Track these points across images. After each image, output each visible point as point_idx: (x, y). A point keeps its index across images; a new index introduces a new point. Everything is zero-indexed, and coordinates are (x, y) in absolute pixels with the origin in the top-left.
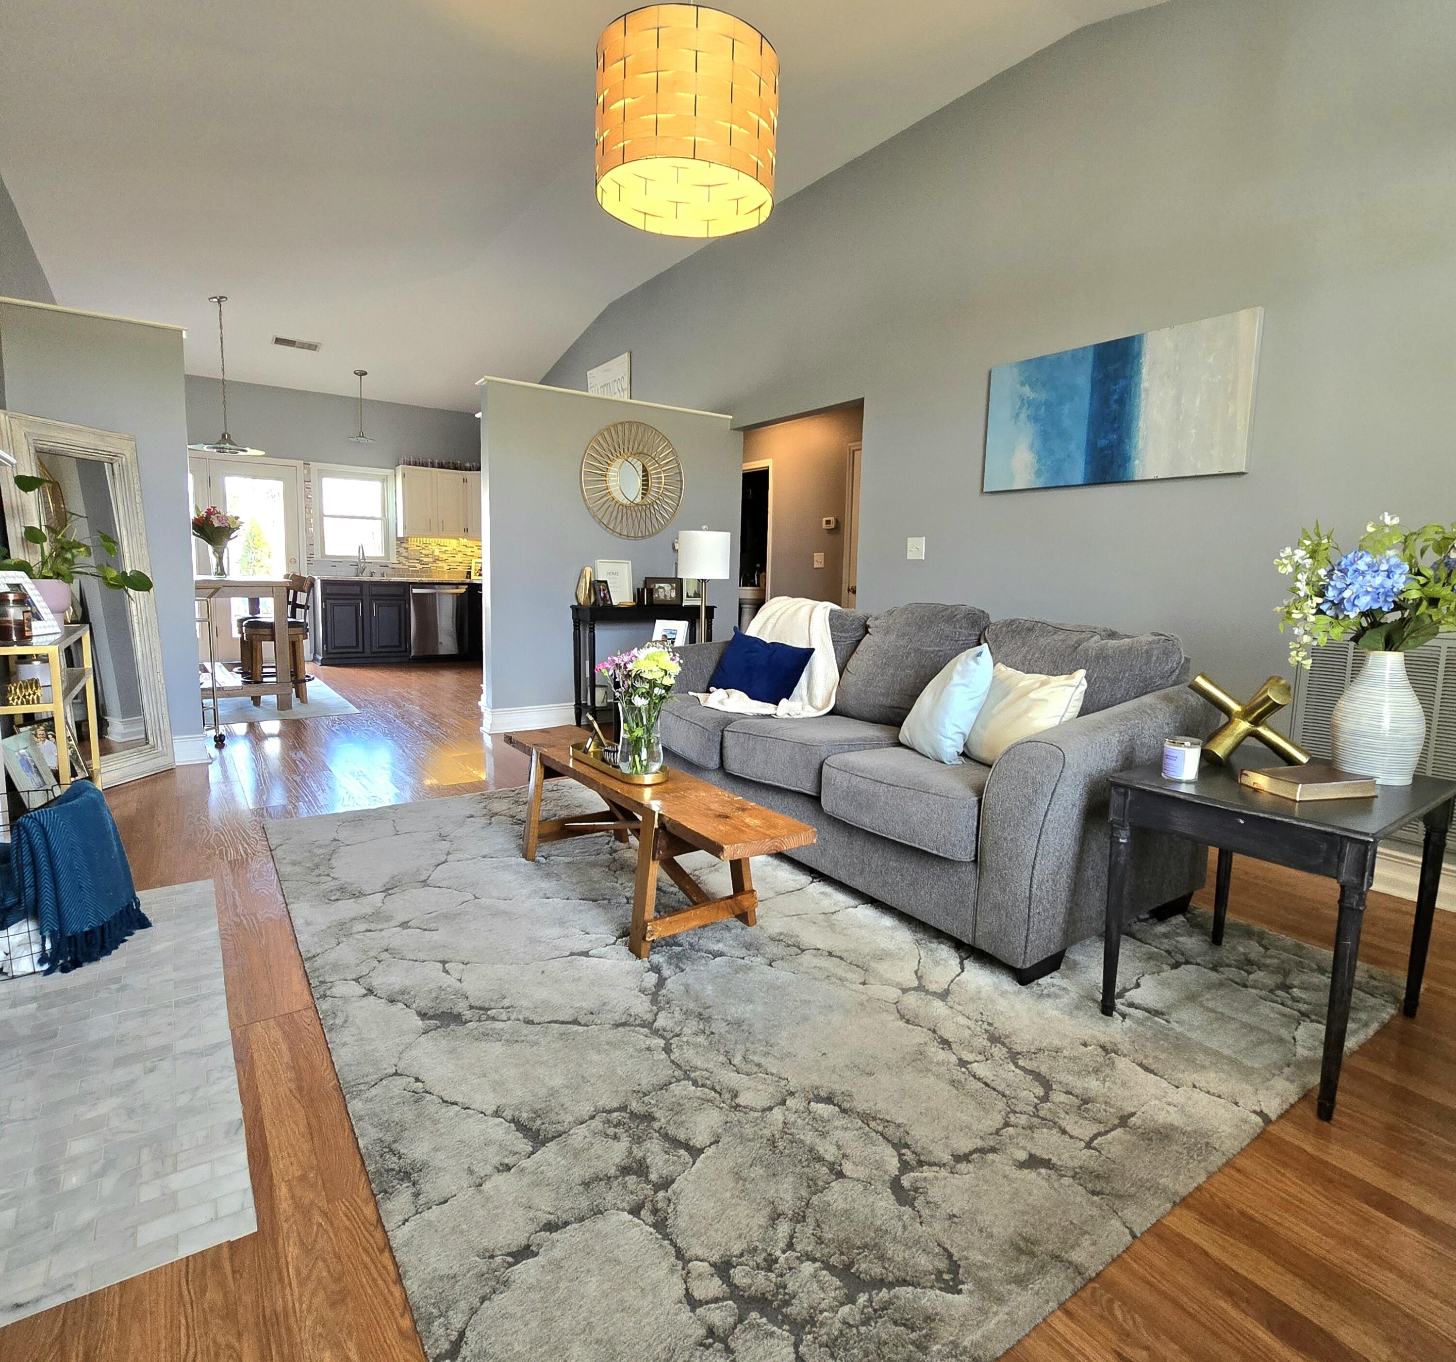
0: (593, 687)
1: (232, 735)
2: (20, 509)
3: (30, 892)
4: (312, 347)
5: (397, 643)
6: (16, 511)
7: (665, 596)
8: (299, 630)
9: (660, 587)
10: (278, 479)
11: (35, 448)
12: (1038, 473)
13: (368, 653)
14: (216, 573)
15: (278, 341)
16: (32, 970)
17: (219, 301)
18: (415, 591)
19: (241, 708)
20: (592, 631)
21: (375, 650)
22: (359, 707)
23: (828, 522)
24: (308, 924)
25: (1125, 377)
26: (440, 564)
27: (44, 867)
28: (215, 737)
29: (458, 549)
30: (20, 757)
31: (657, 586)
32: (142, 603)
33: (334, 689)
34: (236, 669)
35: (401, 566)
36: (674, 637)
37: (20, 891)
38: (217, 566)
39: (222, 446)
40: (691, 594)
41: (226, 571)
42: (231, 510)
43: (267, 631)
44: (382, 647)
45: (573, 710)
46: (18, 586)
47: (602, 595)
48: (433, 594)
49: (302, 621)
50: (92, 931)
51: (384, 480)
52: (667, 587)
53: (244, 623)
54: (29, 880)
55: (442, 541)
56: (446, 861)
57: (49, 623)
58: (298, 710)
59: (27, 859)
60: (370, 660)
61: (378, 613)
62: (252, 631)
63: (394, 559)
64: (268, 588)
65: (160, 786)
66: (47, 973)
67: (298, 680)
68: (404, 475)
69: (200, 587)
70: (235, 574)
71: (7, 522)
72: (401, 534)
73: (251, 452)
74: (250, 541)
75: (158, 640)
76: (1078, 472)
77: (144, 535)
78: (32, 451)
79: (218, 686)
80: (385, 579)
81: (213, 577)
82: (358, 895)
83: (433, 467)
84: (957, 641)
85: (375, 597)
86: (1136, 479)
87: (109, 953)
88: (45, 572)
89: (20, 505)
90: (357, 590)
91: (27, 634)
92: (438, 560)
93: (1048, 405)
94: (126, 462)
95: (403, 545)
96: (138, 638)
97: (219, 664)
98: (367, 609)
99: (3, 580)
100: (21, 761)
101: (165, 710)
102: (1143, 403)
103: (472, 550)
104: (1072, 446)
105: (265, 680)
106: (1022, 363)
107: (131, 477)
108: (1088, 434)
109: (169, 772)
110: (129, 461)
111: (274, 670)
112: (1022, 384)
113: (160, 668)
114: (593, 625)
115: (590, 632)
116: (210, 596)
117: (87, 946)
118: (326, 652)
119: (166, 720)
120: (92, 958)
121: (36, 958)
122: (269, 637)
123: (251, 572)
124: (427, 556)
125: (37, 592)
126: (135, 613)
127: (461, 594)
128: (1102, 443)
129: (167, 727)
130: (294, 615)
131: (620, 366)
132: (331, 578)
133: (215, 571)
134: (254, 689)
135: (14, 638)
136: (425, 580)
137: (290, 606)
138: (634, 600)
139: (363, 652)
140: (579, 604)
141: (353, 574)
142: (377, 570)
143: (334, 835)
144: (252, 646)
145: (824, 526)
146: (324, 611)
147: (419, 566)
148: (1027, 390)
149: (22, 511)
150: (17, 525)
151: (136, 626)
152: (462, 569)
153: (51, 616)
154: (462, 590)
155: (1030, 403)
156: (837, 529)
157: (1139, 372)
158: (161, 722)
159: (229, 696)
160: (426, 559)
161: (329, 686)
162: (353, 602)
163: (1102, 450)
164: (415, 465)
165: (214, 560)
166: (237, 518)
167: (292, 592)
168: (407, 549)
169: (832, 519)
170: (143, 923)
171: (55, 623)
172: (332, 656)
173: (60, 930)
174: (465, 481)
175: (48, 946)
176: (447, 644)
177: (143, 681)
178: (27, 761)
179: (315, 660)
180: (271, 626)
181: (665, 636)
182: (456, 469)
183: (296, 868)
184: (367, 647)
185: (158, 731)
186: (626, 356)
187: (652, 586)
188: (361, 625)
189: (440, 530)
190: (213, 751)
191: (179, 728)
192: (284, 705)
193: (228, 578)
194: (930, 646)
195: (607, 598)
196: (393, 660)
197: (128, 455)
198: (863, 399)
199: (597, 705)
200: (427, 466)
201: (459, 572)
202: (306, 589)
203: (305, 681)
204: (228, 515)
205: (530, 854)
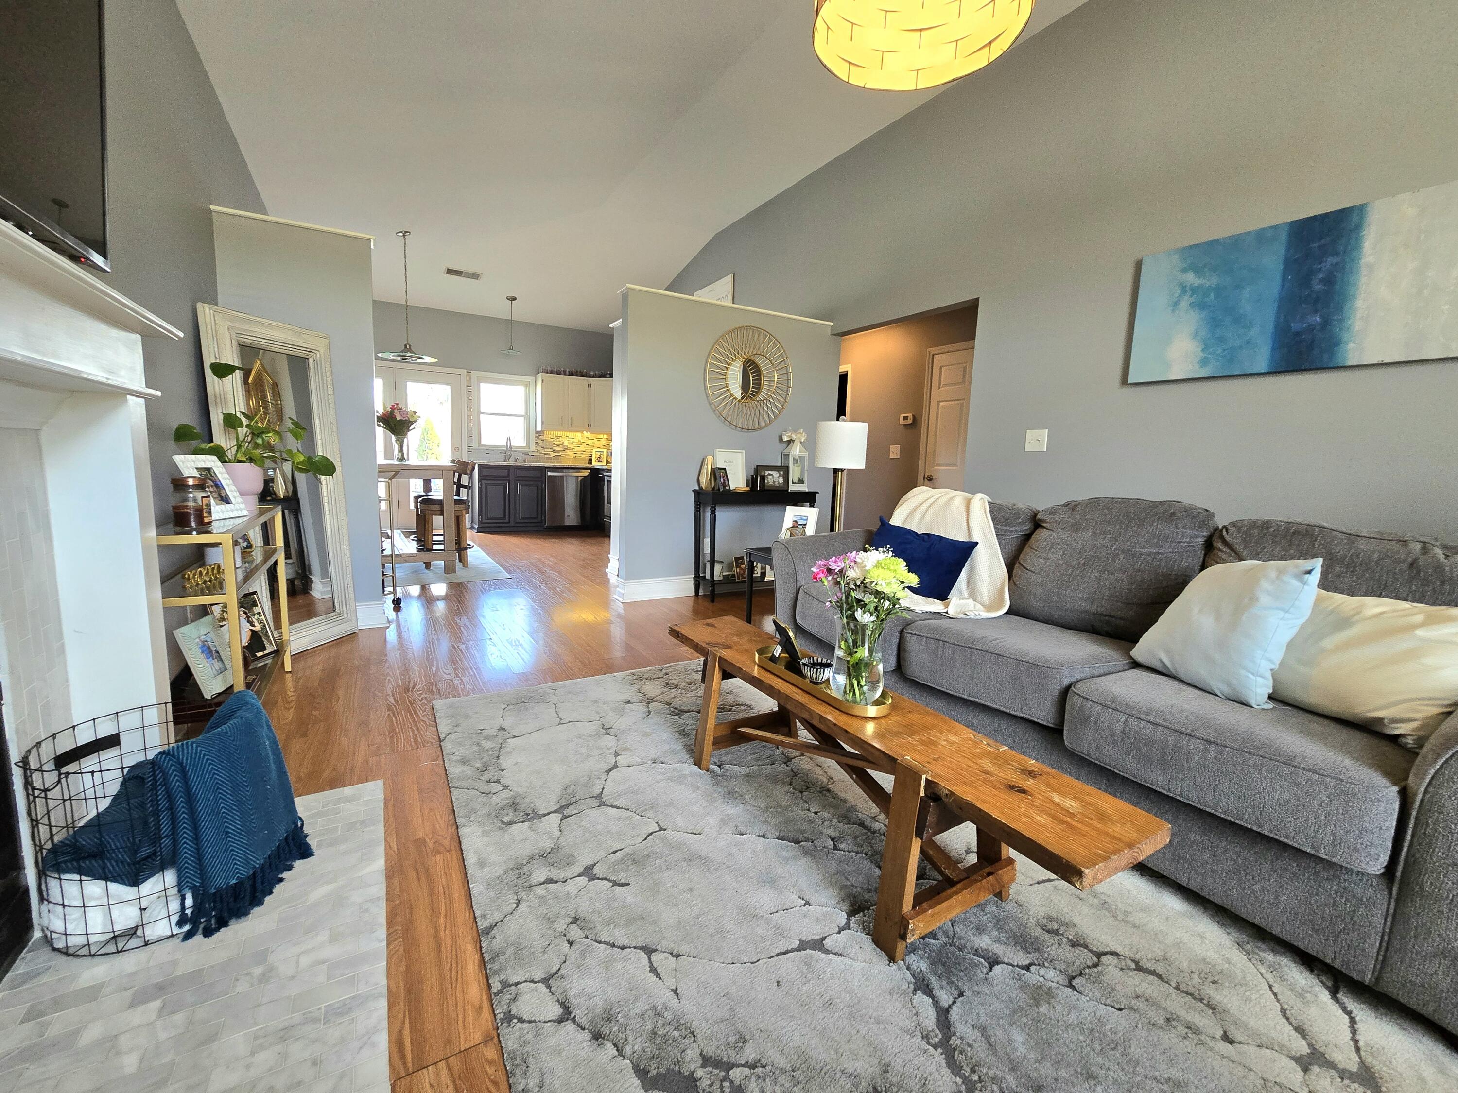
0: (713, 562)
1: (407, 596)
2: (222, 397)
3: (166, 842)
4: (475, 276)
5: (534, 515)
6: (218, 400)
7: (774, 482)
8: (462, 506)
9: (769, 474)
10: (447, 384)
11: (238, 341)
12: (1204, 362)
13: (512, 524)
14: (398, 459)
15: (450, 271)
16: (170, 934)
17: (404, 236)
18: (550, 474)
19: (415, 572)
20: (713, 513)
21: (518, 520)
22: (509, 572)
23: (905, 418)
24: (482, 864)
25: (1337, 254)
26: (569, 452)
27: (183, 815)
28: (393, 600)
29: (582, 441)
30: (201, 643)
31: (767, 473)
32: (332, 485)
33: (488, 554)
34: (412, 537)
35: (538, 454)
36: (805, 522)
37: (156, 840)
38: (399, 452)
39: (404, 354)
40: (796, 481)
41: (406, 457)
42: (411, 408)
43: (437, 507)
44: (524, 518)
45: (692, 582)
46: (208, 469)
47: (722, 481)
48: (562, 476)
49: (465, 498)
50: (240, 883)
51: (527, 385)
52: (775, 474)
53: (420, 500)
54: (165, 829)
55: (571, 435)
56: (615, 766)
57: (237, 506)
58: (461, 575)
59: (163, 804)
60: (515, 529)
61: (521, 490)
62: (425, 507)
63: (533, 448)
64: (439, 472)
65: (344, 649)
66: (188, 936)
67: (461, 548)
68: (543, 381)
69: (383, 471)
70: (413, 460)
71: (211, 410)
72: (539, 428)
73: (428, 359)
74: (425, 434)
75: (345, 519)
76: (1262, 360)
77: (335, 423)
78: (235, 344)
79: (396, 553)
80: (527, 464)
81: (395, 462)
82: (532, 816)
83: (565, 374)
84: (1180, 542)
85: (518, 478)
86: (1350, 363)
87: (260, 903)
88: (240, 456)
89: (222, 394)
90: (505, 473)
91: (206, 520)
92: (567, 449)
93: (1218, 290)
94: (320, 356)
95: (541, 437)
96: (327, 517)
97: (399, 532)
98: (512, 486)
99: (193, 464)
100: (201, 648)
101: (350, 579)
102: (1363, 280)
103: (593, 441)
104: (1253, 332)
105: (435, 547)
106: (1185, 248)
107: (324, 371)
108: (1278, 317)
109: (352, 636)
110: (322, 356)
111: (441, 538)
112: (1184, 271)
113: (346, 543)
114: (715, 507)
115: (712, 514)
116: (391, 479)
117: (235, 901)
118: (480, 522)
119: (351, 589)
120: (241, 912)
121: (175, 919)
122: (439, 512)
123: (425, 457)
124: (558, 446)
125: (226, 476)
126: (325, 494)
127: (585, 477)
128: (1296, 326)
129: (352, 596)
130: (458, 494)
131: (725, 285)
132: (486, 463)
133: (397, 456)
134: (426, 556)
135: (193, 524)
136: (558, 465)
137: (455, 486)
138: (747, 485)
139: (509, 523)
140: (701, 488)
141: (502, 460)
142: (520, 456)
143: (499, 722)
144: (425, 519)
145: (902, 421)
146: (480, 489)
147: (553, 454)
148: (1191, 278)
149: (222, 400)
150: (220, 411)
151: (326, 505)
152: (586, 456)
153: (240, 500)
154: (586, 473)
155: (1194, 290)
156: (914, 425)
157: (1358, 246)
158: (346, 591)
159: (406, 561)
160: (557, 449)
161: (484, 551)
162: (503, 482)
163: (1297, 334)
164: (551, 373)
165: (396, 448)
166: (415, 413)
167: (457, 474)
168: (543, 440)
169: (910, 415)
170: (305, 852)
171: (243, 506)
172: (486, 525)
173: (202, 885)
174: (590, 386)
175: (189, 902)
176: (571, 516)
177: (331, 554)
178: (209, 648)
179: (472, 528)
180: (440, 503)
181: (796, 521)
182: (583, 376)
183: (465, 768)
184: (512, 519)
185: (343, 600)
186: (730, 277)
187: (762, 474)
188: (507, 500)
189: (570, 425)
190: (392, 615)
191: (362, 596)
192: (449, 569)
193: (407, 463)
194: (1144, 547)
195: (726, 483)
196: (529, 529)
197: (322, 351)
198: (977, 300)
199: (716, 578)
200: (560, 374)
201: (583, 459)
202: (469, 472)
203: (466, 549)
204: (409, 410)
205: (704, 762)
